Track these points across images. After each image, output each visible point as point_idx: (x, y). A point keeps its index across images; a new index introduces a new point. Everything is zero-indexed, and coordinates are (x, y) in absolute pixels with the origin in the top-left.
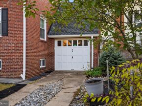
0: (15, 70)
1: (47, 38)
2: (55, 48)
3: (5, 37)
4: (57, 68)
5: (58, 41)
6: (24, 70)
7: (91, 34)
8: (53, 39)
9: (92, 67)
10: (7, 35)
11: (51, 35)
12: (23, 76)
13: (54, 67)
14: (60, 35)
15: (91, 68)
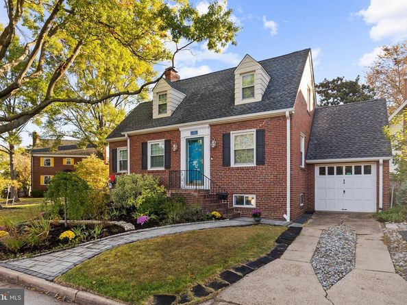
0: (275, 209)
1: (305, 163)
2: (316, 178)
3: (261, 166)
4: (318, 207)
5: (320, 168)
6: (288, 209)
7: (379, 156)
8: (313, 165)
9: (381, 206)
10: (263, 164)
11: (310, 159)
12: (287, 217)
13: (314, 206)
14: (326, 158)
15: (378, 208)
